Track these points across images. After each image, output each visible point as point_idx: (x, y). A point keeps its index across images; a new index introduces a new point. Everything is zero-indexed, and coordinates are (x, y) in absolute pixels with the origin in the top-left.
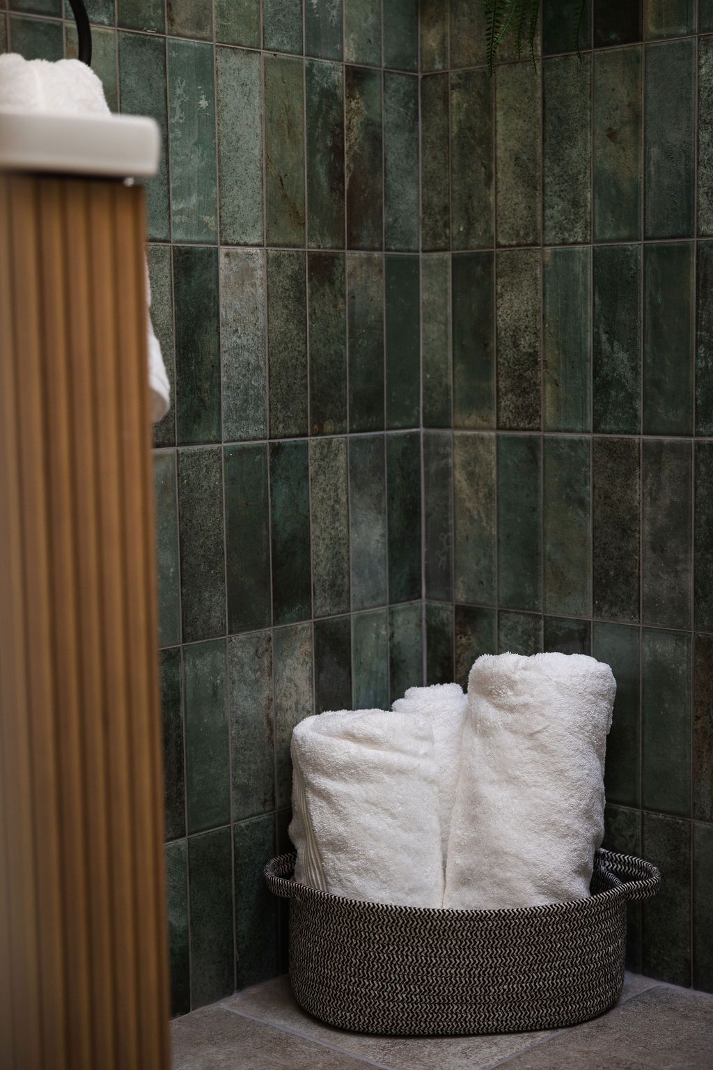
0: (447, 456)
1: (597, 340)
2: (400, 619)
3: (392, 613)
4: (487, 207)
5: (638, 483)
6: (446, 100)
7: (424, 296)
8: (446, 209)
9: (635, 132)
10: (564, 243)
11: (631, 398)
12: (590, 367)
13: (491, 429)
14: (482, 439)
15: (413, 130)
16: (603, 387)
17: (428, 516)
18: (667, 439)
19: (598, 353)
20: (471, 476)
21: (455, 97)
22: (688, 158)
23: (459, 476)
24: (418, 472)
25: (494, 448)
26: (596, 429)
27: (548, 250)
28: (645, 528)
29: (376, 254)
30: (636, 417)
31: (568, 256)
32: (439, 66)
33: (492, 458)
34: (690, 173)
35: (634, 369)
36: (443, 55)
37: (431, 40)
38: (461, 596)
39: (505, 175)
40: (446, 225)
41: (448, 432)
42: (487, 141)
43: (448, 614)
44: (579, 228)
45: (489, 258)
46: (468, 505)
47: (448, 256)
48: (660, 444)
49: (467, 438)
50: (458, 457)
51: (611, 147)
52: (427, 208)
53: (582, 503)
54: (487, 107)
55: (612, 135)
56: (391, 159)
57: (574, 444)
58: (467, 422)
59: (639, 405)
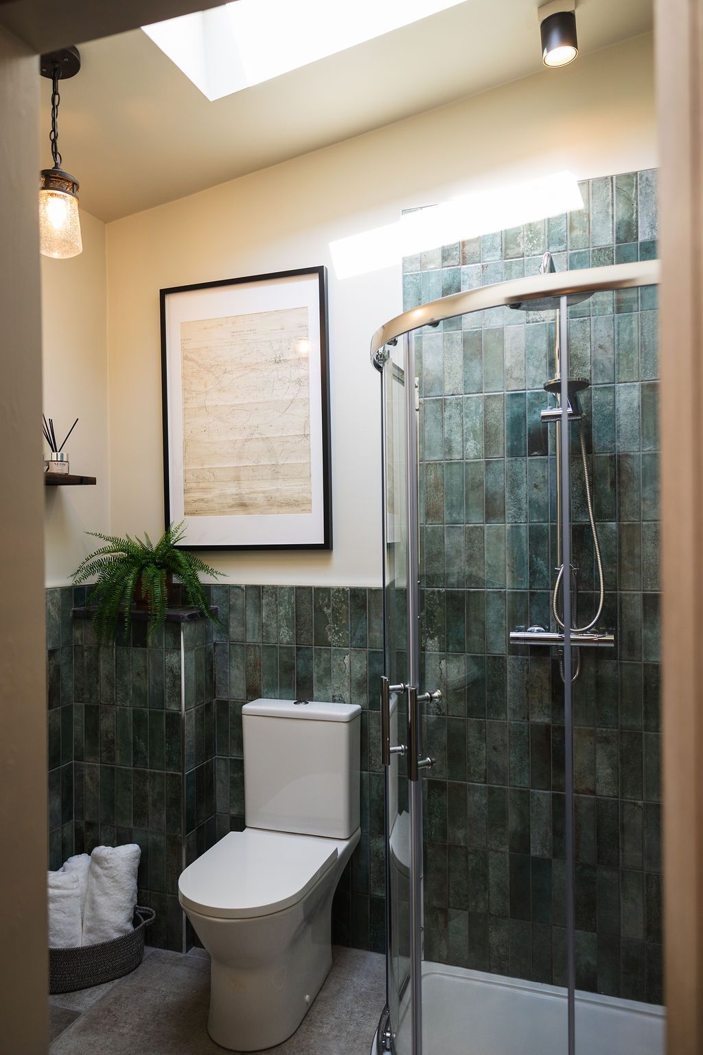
0: (83, 771)
1: (134, 738)
2: (65, 829)
3: (63, 828)
4: (97, 691)
5: (148, 784)
6: (83, 655)
7: (74, 717)
8: (82, 689)
9: (146, 674)
10: (123, 706)
11: (145, 757)
12: (132, 746)
13: (98, 763)
14: (95, 766)
15: (71, 663)
16: (136, 753)
17: (75, 790)
18: (157, 771)
19: (135, 743)
20: (91, 778)
21: (86, 654)
22: (163, 686)
23: (87, 778)
24: (72, 776)
25: (99, 769)
26: (134, 766)
27: (118, 707)
28: (150, 799)
29: (58, 708)
30: (147, 763)
31: (125, 710)
32: (80, 643)
33: (99, 772)
34: (163, 690)
35: (146, 748)
36: (82, 639)
37: (77, 634)
38: (87, 818)
39: (103, 682)
40: (83, 694)
41: (83, 763)
42: (97, 669)
43: (82, 824)
44: (128, 702)
45: (98, 707)
46: (90, 787)
47: (83, 704)
48: (155, 773)
49: (89, 765)
50: (86, 771)
51: (138, 678)
52: (76, 687)
53: (129, 790)
54: (97, 659)
55: (138, 675)
56: (63, 675)
57: (127, 770)
58: (90, 760)
59: (148, 760)
